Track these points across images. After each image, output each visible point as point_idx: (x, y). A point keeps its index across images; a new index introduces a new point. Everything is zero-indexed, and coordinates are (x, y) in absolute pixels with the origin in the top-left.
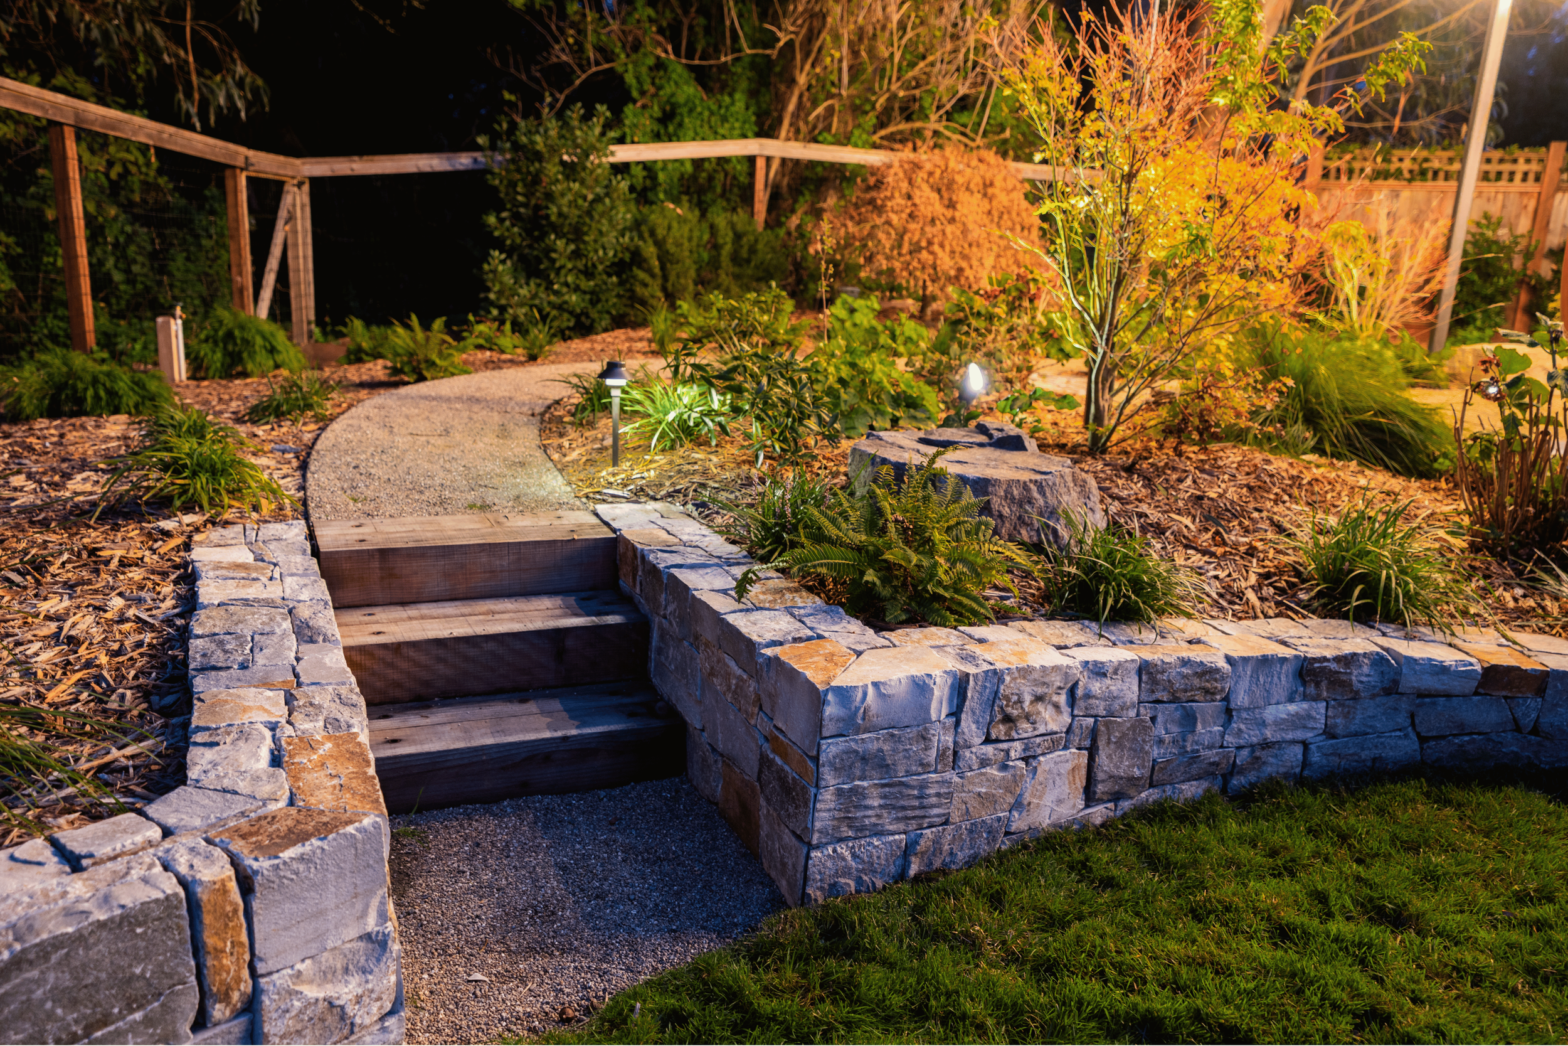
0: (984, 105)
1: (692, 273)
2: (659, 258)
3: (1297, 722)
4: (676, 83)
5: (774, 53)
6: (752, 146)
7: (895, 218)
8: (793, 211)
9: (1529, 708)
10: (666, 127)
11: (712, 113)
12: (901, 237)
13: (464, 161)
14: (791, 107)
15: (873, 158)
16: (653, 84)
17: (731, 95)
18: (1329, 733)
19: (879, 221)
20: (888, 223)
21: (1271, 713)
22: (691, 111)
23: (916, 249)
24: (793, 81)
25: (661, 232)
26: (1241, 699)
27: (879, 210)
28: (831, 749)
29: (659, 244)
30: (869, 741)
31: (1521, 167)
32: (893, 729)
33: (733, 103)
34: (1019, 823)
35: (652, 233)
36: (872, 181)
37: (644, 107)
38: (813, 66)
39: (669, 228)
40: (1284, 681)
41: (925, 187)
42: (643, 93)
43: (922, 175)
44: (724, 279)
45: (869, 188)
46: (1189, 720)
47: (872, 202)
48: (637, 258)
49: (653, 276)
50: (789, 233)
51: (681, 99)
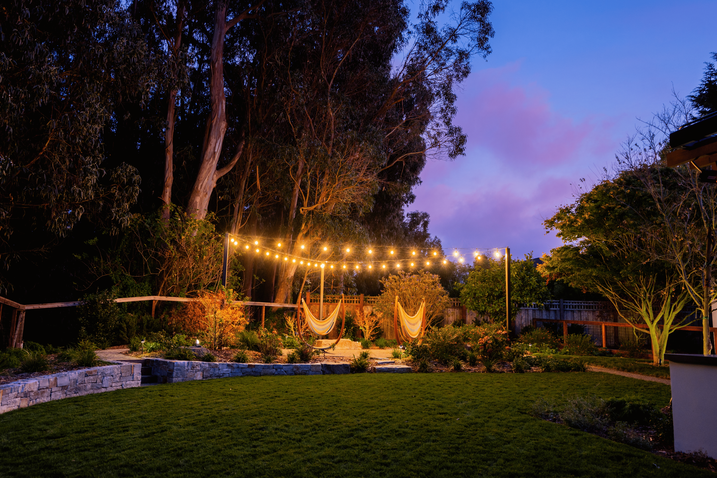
0: (217, 285)
1: (135, 331)
2: (127, 327)
3: (227, 371)
4: (128, 280)
5: (158, 274)
6: (151, 298)
7: (190, 316)
8: (162, 314)
9: (254, 369)
10: (124, 292)
11: (139, 288)
12: (191, 320)
13: (71, 304)
14: (162, 286)
15: (185, 300)
16: (120, 279)
17: (144, 282)
18: (231, 372)
19: (186, 317)
20: (188, 317)
21: (224, 370)
22: (132, 287)
23: (195, 323)
24: (163, 279)
25: (127, 321)
26: (220, 368)
27: (186, 314)
28: (175, 368)
29: (127, 324)
30: (179, 368)
31: (355, 300)
32: (181, 367)
33: (145, 285)
34: (195, 379)
35: (125, 321)
36: (184, 307)
37: (118, 286)
38: (169, 276)
39: (130, 320)
40: (226, 366)
41: (198, 309)
42: (117, 282)
43: (197, 305)
44: (144, 332)
45: (184, 309)
46: (214, 370)
47: (184, 312)
48: (121, 327)
49: (124, 332)
50: (161, 320)
51: (129, 283)
